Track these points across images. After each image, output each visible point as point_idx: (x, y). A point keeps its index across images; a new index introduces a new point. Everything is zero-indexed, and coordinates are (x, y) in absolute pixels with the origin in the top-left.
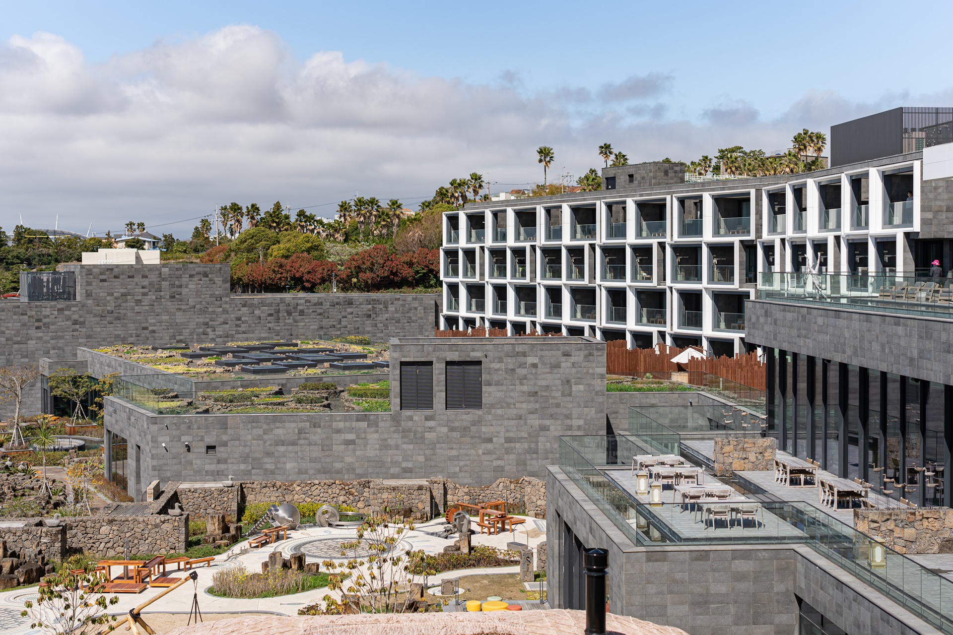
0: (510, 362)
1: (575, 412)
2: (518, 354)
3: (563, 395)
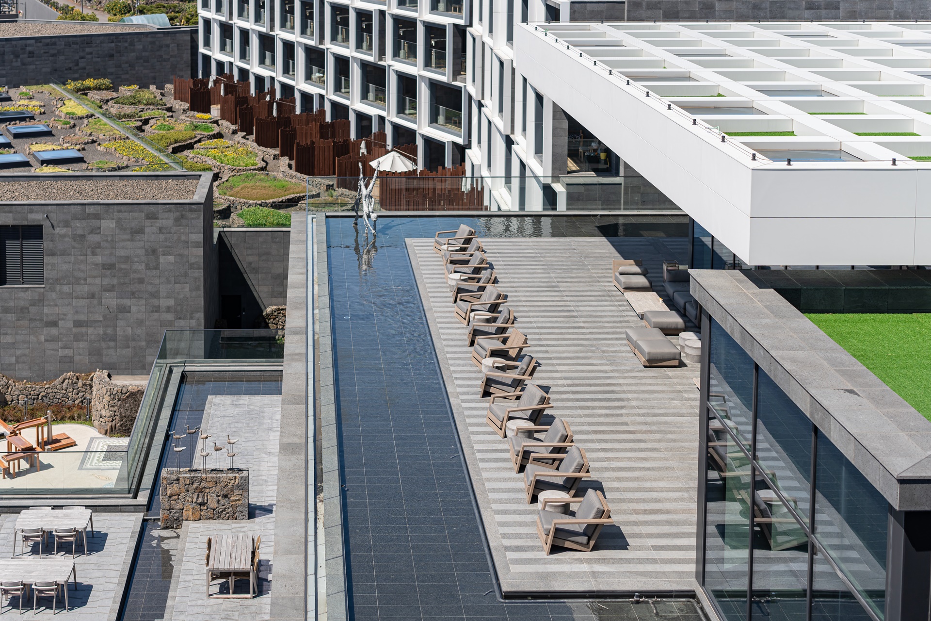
0: (79, 226)
1: (163, 290)
2: (88, 217)
3: (148, 267)
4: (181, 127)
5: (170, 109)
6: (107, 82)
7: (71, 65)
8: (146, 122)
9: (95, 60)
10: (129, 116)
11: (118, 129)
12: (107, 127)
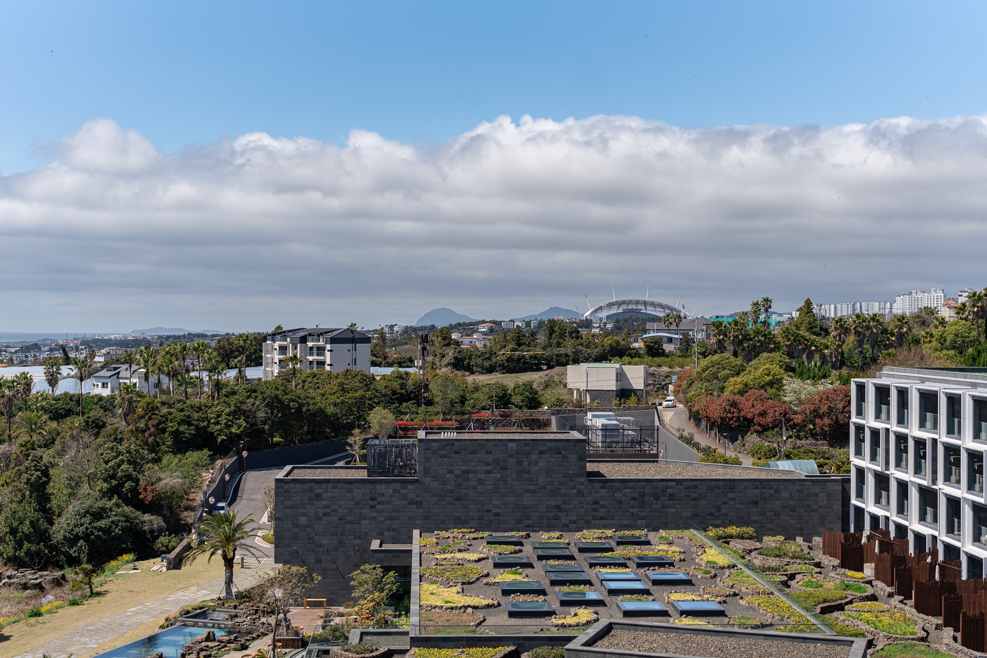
4: (830, 585)
5: (818, 565)
6: (750, 530)
7: (712, 511)
8: (792, 577)
9: (737, 506)
10: (774, 570)
11: (761, 583)
12: (750, 580)
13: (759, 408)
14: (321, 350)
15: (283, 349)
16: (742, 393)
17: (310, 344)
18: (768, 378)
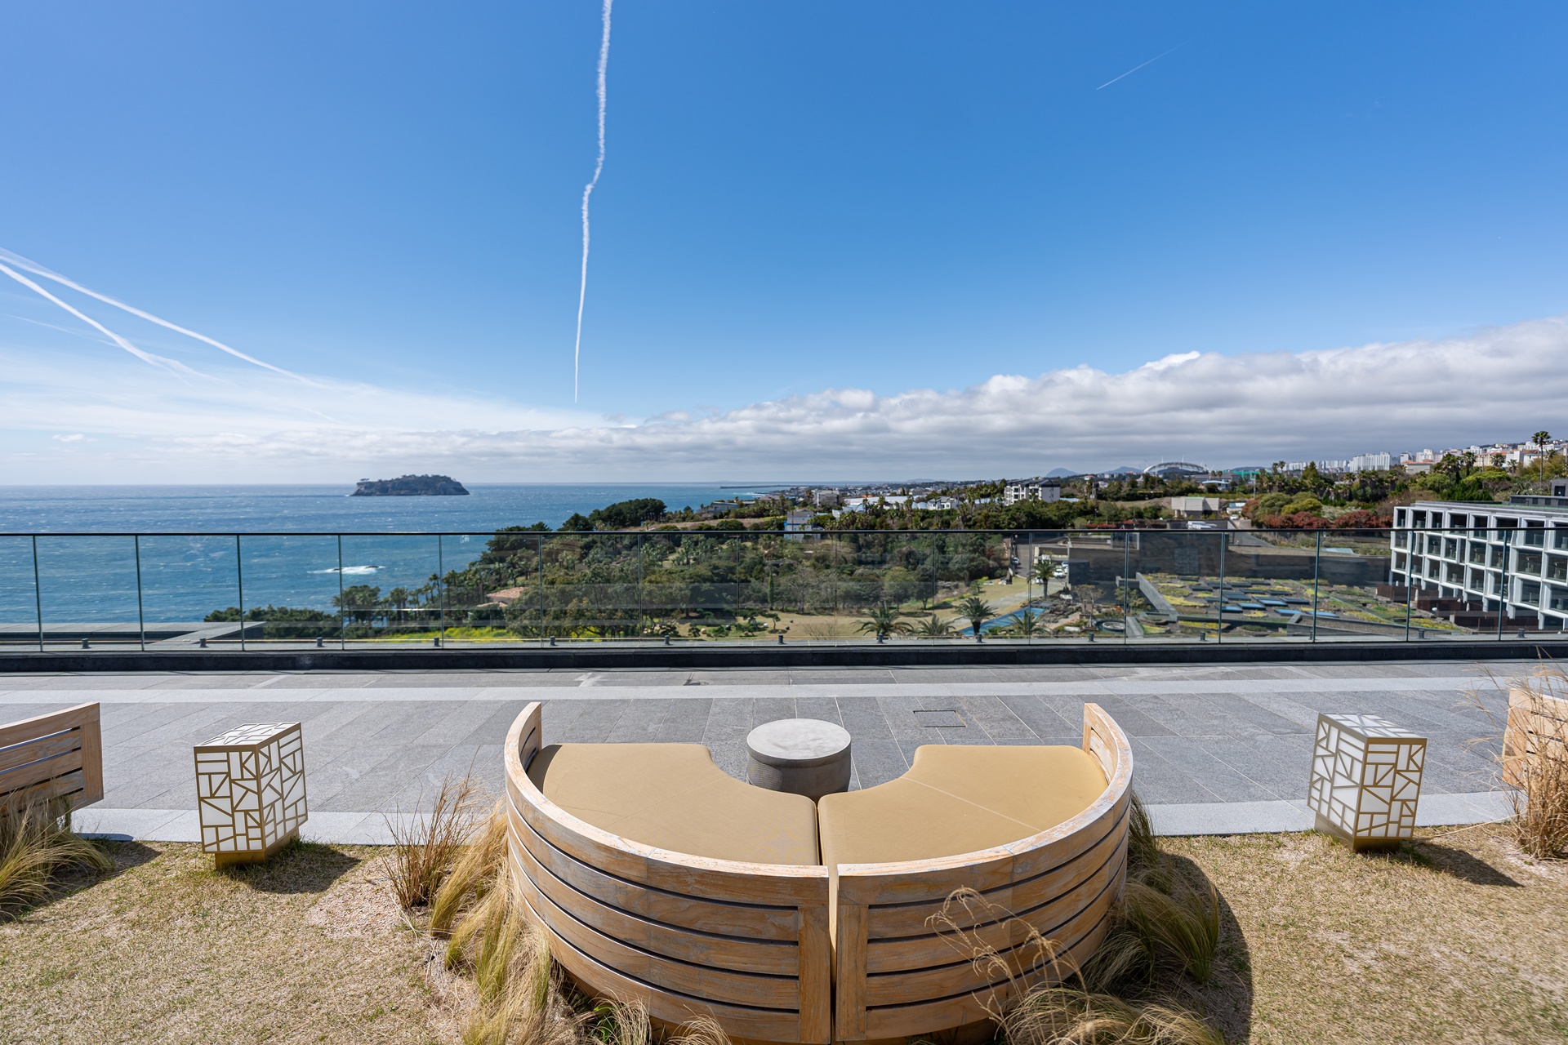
13: (1307, 521)
14: (1037, 490)
15: (1016, 490)
16: (1294, 513)
17: (1031, 488)
18: (1310, 506)
